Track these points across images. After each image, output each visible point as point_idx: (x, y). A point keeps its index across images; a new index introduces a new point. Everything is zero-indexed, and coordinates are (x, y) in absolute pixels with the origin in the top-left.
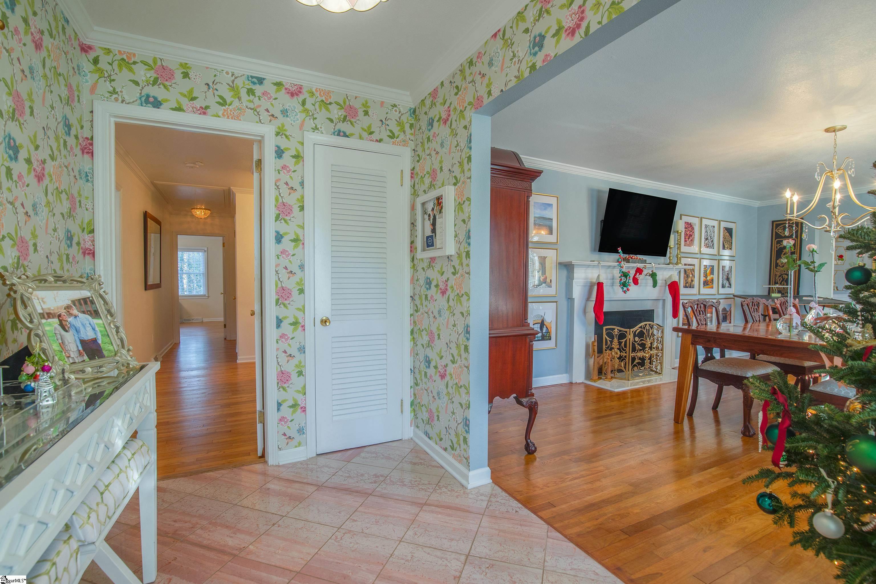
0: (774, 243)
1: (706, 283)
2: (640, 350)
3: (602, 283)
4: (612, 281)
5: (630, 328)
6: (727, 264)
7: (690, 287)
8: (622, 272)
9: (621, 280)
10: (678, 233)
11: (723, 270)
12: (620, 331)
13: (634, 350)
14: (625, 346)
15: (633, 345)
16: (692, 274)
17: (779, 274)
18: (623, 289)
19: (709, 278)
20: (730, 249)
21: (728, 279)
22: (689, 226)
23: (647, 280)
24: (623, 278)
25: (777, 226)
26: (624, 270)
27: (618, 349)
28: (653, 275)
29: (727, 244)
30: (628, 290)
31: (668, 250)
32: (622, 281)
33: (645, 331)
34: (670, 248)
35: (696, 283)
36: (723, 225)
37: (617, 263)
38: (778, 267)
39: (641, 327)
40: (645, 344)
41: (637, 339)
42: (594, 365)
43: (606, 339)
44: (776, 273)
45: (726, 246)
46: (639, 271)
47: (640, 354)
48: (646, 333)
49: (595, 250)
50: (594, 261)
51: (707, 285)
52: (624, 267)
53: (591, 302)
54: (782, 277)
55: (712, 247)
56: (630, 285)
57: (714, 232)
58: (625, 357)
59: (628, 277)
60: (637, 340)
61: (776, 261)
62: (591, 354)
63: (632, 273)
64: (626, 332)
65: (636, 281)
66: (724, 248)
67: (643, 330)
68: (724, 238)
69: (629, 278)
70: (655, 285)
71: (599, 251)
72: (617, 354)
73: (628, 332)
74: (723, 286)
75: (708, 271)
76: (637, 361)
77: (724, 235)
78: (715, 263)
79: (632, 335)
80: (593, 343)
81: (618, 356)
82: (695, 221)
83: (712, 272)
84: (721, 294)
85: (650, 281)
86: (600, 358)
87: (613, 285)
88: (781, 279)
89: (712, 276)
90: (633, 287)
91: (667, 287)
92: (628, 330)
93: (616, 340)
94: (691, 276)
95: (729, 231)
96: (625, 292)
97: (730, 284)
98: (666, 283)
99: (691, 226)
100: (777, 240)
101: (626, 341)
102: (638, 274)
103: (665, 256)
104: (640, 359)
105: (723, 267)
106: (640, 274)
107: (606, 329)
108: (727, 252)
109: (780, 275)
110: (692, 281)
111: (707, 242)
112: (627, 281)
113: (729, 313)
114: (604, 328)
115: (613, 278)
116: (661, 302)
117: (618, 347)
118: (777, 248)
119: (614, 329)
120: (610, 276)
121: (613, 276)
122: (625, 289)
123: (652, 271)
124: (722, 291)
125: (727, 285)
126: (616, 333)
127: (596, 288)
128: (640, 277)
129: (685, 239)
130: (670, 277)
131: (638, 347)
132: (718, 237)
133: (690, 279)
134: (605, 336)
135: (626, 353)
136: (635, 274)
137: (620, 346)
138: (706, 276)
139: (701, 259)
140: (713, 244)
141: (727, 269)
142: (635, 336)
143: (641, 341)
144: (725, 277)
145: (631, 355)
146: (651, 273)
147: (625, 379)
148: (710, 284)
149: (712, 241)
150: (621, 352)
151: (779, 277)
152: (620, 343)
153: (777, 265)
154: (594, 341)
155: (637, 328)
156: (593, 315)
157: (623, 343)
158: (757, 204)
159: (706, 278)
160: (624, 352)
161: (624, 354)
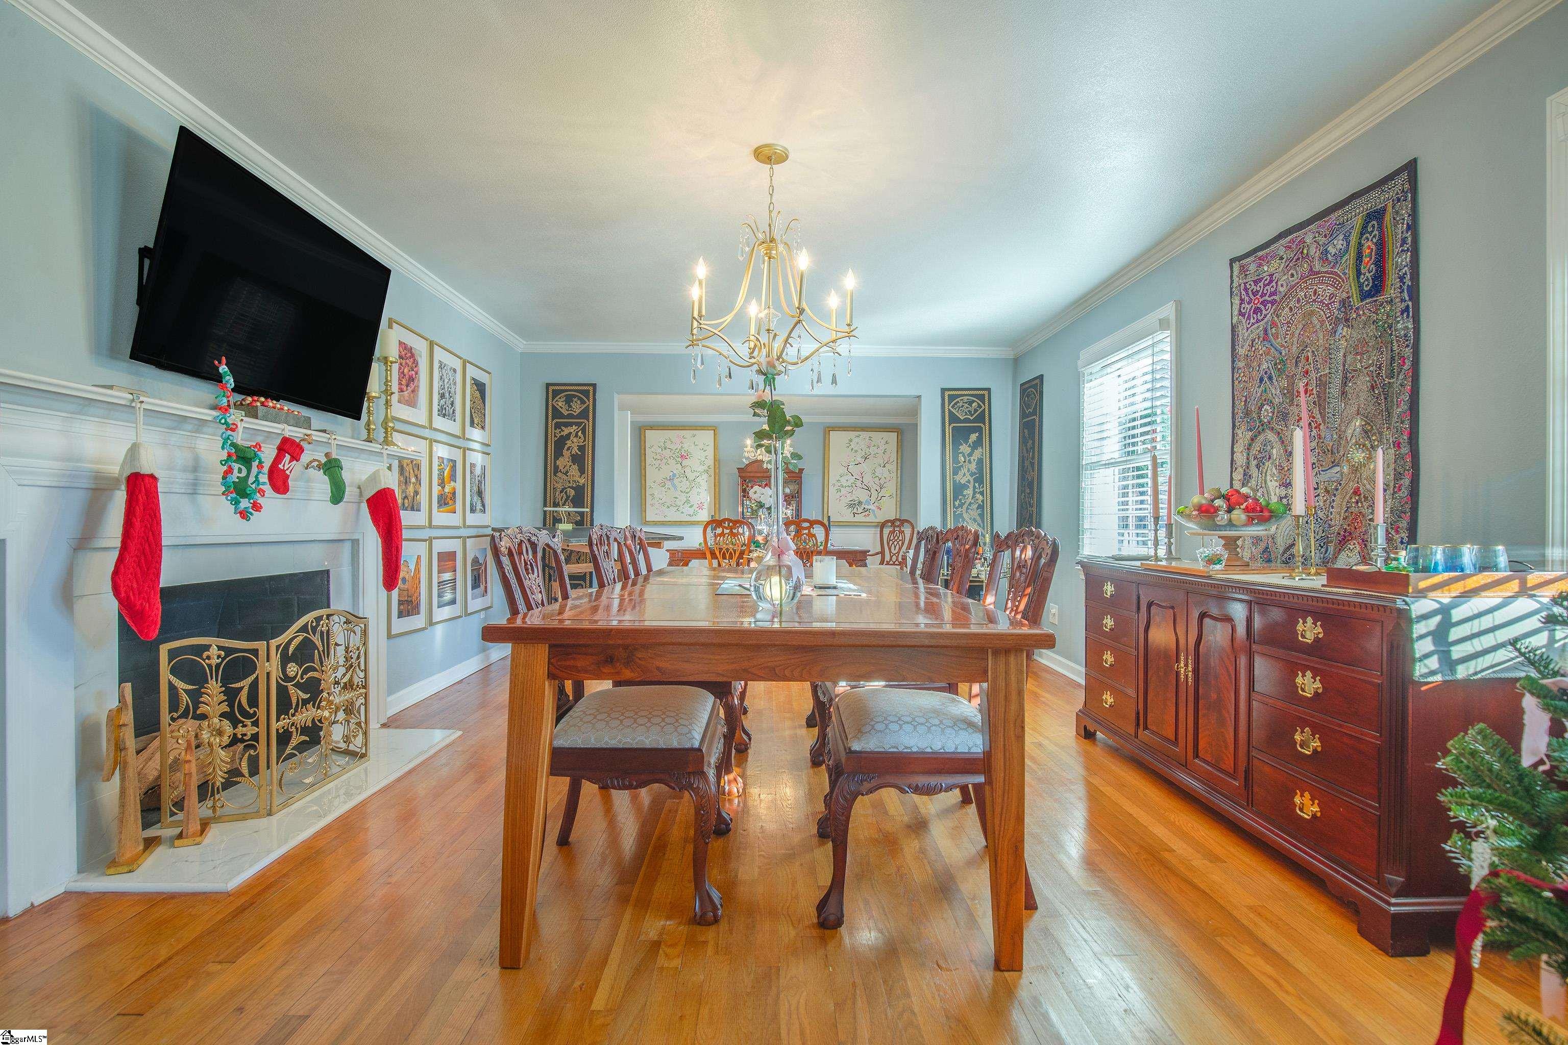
0: (550, 425)
1: (446, 501)
2: (305, 702)
3: (153, 477)
4: (191, 476)
5: (265, 634)
6: (477, 458)
7: (412, 509)
8: (233, 445)
9: (230, 471)
10: (386, 363)
11: (471, 473)
12: (229, 651)
13: (285, 705)
14: (253, 700)
15: (283, 693)
16: (416, 476)
17: (559, 486)
18: (237, 503)
19: (447, 489)
20: (483, 428)
21: (480, 493)
22: (407, 353)
23: (309, 480)
24: (236, 466)
25: (556, 393)
26: (239, 438)
27: (223, 715)
28: (331, 467)
29: (477, 418)
30: (257, 507)
31: (366, 404)
32: (234, 477)
33: (317, 640)
34: (369, 399)
35: (423, 497)
36: (472, 372)
37: (215, 413)
38: (559, 474)
39: (304, 629)
40: (319, 681)
41: (293, 669)
42: (122, 805)
43: (172, 687)
44: (556, 485)
45: (476, 421)
46: (290, 448)
47: (305, 716)
48: (318, 643)
49: (113, 353)
50: (111, 387)
51: (445, 504)
52: (240, 429)
53: (98, 555)
54: (566, 493)
55: (452, 416)
56: (262, 492)
57: (455, 384)
58: (255, 737)
59: (255, 464)
60: (291, 674)
61: (555, 463)
62: (108, 765)
63: (268, 454)
64: (255, 652)
65: (279, 482)
66: (472, 424)
67: (312, 637)
68: (473, 402)
69: (260, 466)
70: (337, 496)
71: (134, 356)
72: (220, 733)
73: (262, 653)
74: (473, 510)
75: (446, 472)
76: (295, 740)
77: (472, 395)
78: (457, 455)
79: (275, 659)
80: (113, 717)
81: (226, 740)
82: (420, 346)
83: (453, 477)
84: (469, 527)
85: (321, 484)
86: (145, 754)
87: (194, 489)
88: (565, 497)
89: (453, 484)
90: (270, 500)
91: (364, 506)
92: (261, 645)
93: (214, 687)
94: (413, 480)
95: (480, 387)
96: (244, 515)
97: (483, 506)
98: (361, 494)
99: (413, 356)
100: (555, 421)
101: (254, 686)
102: (288, 457)
103: (359, 418)
104: (304, 730)
105: (473, 466)
106: (295, 458)
107: (172, 654)
108: (476, 434)
109: (563, 489)
110: (416, 493)
111: (442, 402)
112: (252, 479)
113: (483, 568)
114: (164, 649)
115: (195, 467)
116: (347, 547)
117: (225, 708)
118: (555, 436)
119: (207, 647)
120: (182, 458)
121: (197, 459)
122: (245, 504)
123: (327, 455)
124: (472, 519)
125: (479, 506)
126: (215, 661)
127: (120, 497)
128: (292, 468)
129: (400, 384)
130: (374, 477)
131: (296, 694)
132: (462, 399)
133: (411, 489)
134: (165, 675)
135: (256, 724)
136: (278, 459)
137: (231, 705)
138: (442, 484)
139: (432, 441)
140: (453, 412)
141: (478, 471)
142: (285, 659)
143: (305, 672)
144: (475, 489)
145: (274, 725)
146: (324, 460)
147: (257, 815)
148: (451, 502)
149: (452, 404)
150: (235, 723)
151: (561, 492)
152: (231, 695)
153: (556, 470)
154: (119, 710)
155: (291, 635)
156: (112, 605)
157: (244, 693)
158: (520, 345)
159: (443, 488)
160: (248, 722)
161: (250, 730)
